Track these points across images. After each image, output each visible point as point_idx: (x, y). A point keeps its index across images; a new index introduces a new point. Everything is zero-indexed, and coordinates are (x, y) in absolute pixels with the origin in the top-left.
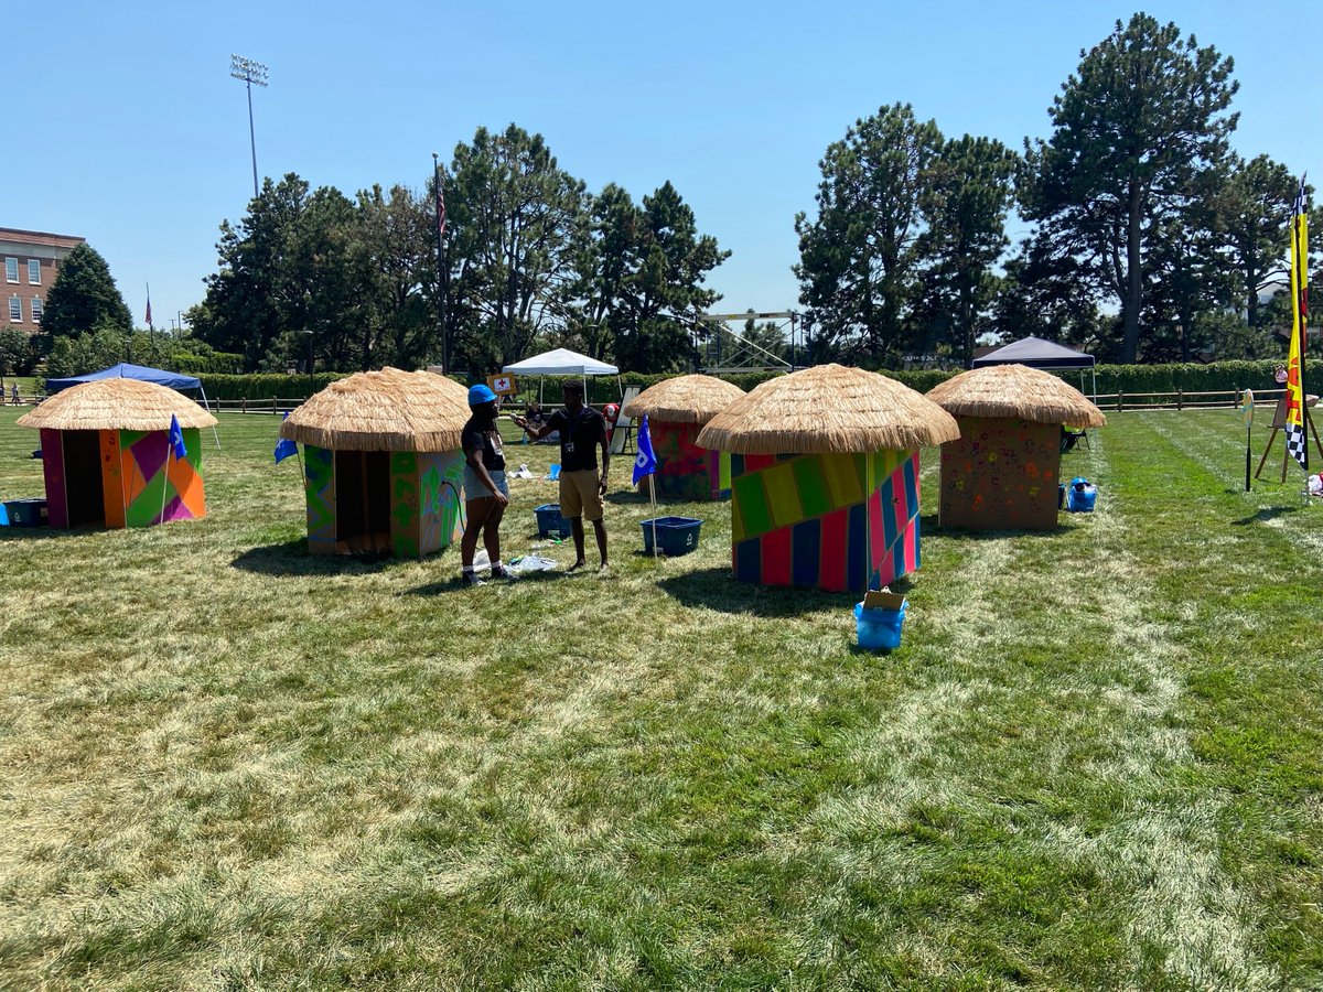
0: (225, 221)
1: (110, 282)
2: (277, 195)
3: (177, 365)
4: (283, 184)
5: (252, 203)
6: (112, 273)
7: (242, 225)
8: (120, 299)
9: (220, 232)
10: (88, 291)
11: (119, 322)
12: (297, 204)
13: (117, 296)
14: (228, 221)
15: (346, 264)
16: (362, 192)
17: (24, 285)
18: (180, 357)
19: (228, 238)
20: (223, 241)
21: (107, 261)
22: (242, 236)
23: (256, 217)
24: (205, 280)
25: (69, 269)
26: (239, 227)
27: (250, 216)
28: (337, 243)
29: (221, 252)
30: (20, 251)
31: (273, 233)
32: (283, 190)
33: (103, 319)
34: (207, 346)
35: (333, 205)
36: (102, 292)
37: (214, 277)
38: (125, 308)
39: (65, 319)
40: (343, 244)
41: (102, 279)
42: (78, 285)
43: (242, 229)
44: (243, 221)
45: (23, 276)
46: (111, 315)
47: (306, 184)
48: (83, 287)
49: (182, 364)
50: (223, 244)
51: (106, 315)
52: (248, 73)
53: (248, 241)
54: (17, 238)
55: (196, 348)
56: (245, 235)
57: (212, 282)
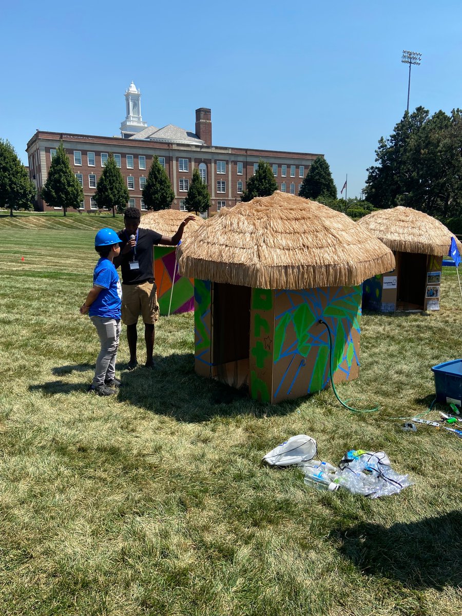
0: (382, 137)
1: (329, 174)
2: (410, 120)
3: (355, 214)
4: (414, 113)
5: (396, 126)
6: (331, 170)
7: (390, 138)
8: (332, 182)
9: (378, 144)
10: (319, 179)
11: (331, 194)
12: (421, 123)
13: (331, 181)
14: (384, 138)
15: (439, 154)
16: (456, 110)
17: (297, 178)
18: (357, 210)
19: (382, 147)
20: (379, 148)
21: (329, 164)
22: (389, 145)
23: (398, 134)
24: (367, 170)
25: (313, 169)
26: (388, 140)
27: (395, 133)
28: (435, 142)
29: (378, 155)
30: (297, 162)
31: (405, 142)
32: (414, 116)
33: (324, 192)
34: (371, 205)
35: (439, 120)
36: (325, 179)
37: (372, 168)
38: (334, 187)
39: (308, 193)
40: (439, 142)
41: (326, 173)
42: (315, 177)
43: (390, 141)
44: (391, 136)
45: (297, 174)
46: (328, 190)
47: (427, 112)
48: (317, 177)
49: (357, 214)
50: (379, 150)
51: (325, 191)
52: (410, 59)
53: (392, 147)
54: (296, 156)
55: (366, 206)
56: (391, 144)
57: (371, 171)
